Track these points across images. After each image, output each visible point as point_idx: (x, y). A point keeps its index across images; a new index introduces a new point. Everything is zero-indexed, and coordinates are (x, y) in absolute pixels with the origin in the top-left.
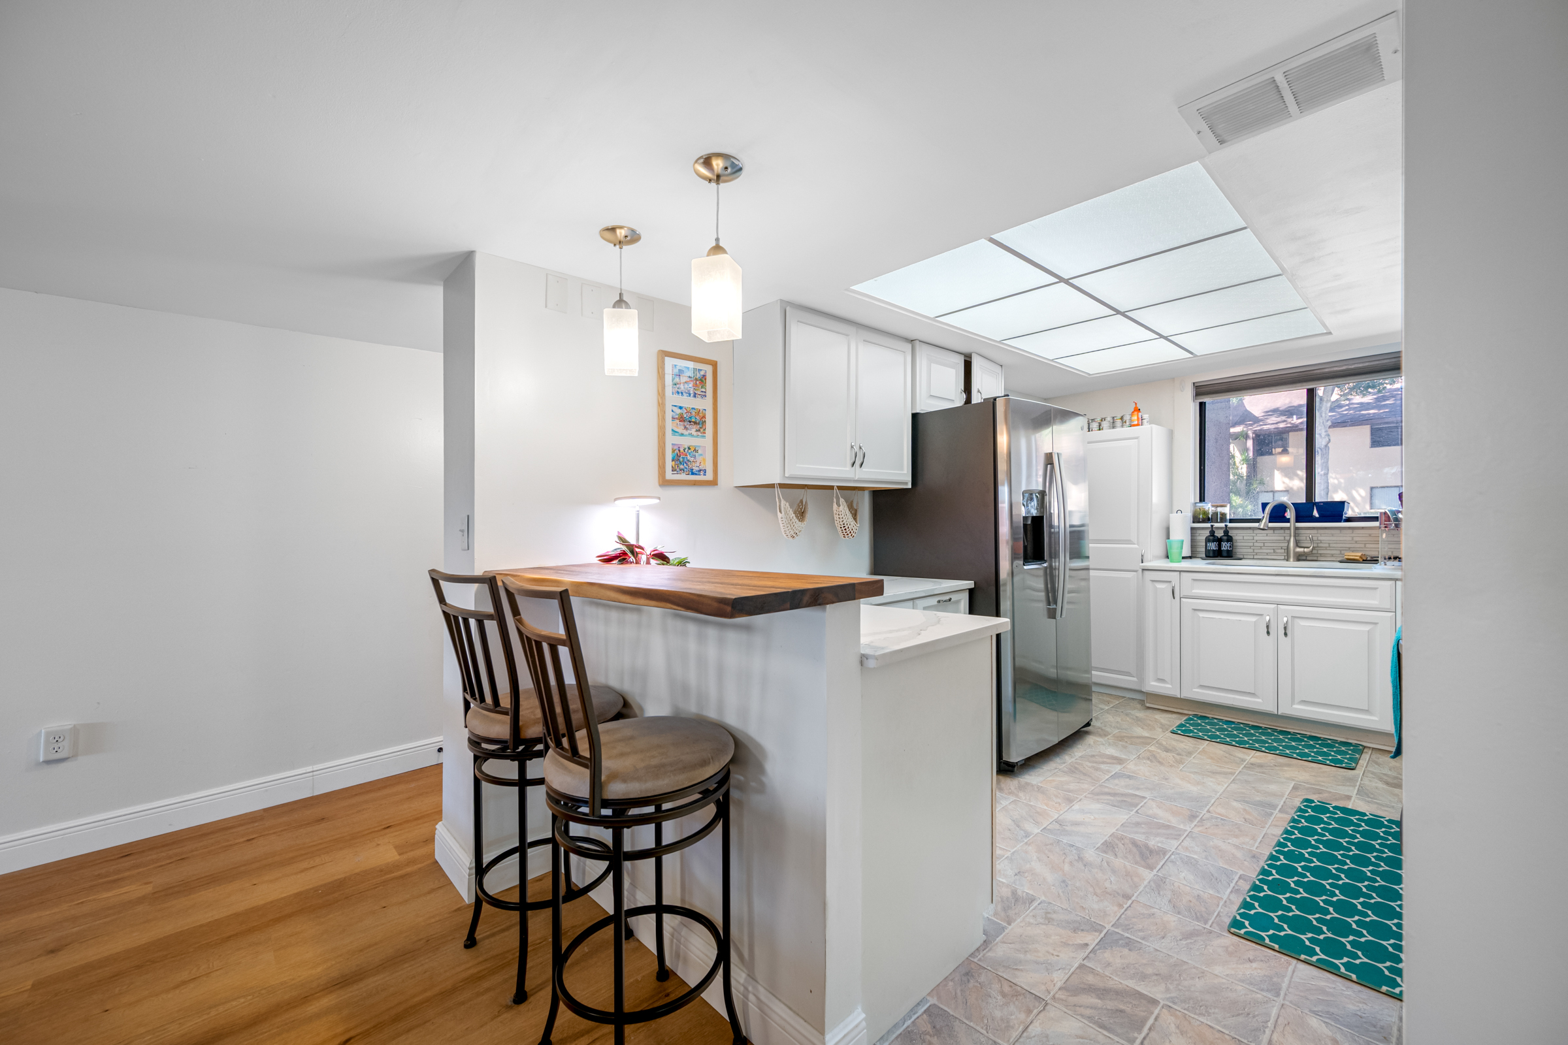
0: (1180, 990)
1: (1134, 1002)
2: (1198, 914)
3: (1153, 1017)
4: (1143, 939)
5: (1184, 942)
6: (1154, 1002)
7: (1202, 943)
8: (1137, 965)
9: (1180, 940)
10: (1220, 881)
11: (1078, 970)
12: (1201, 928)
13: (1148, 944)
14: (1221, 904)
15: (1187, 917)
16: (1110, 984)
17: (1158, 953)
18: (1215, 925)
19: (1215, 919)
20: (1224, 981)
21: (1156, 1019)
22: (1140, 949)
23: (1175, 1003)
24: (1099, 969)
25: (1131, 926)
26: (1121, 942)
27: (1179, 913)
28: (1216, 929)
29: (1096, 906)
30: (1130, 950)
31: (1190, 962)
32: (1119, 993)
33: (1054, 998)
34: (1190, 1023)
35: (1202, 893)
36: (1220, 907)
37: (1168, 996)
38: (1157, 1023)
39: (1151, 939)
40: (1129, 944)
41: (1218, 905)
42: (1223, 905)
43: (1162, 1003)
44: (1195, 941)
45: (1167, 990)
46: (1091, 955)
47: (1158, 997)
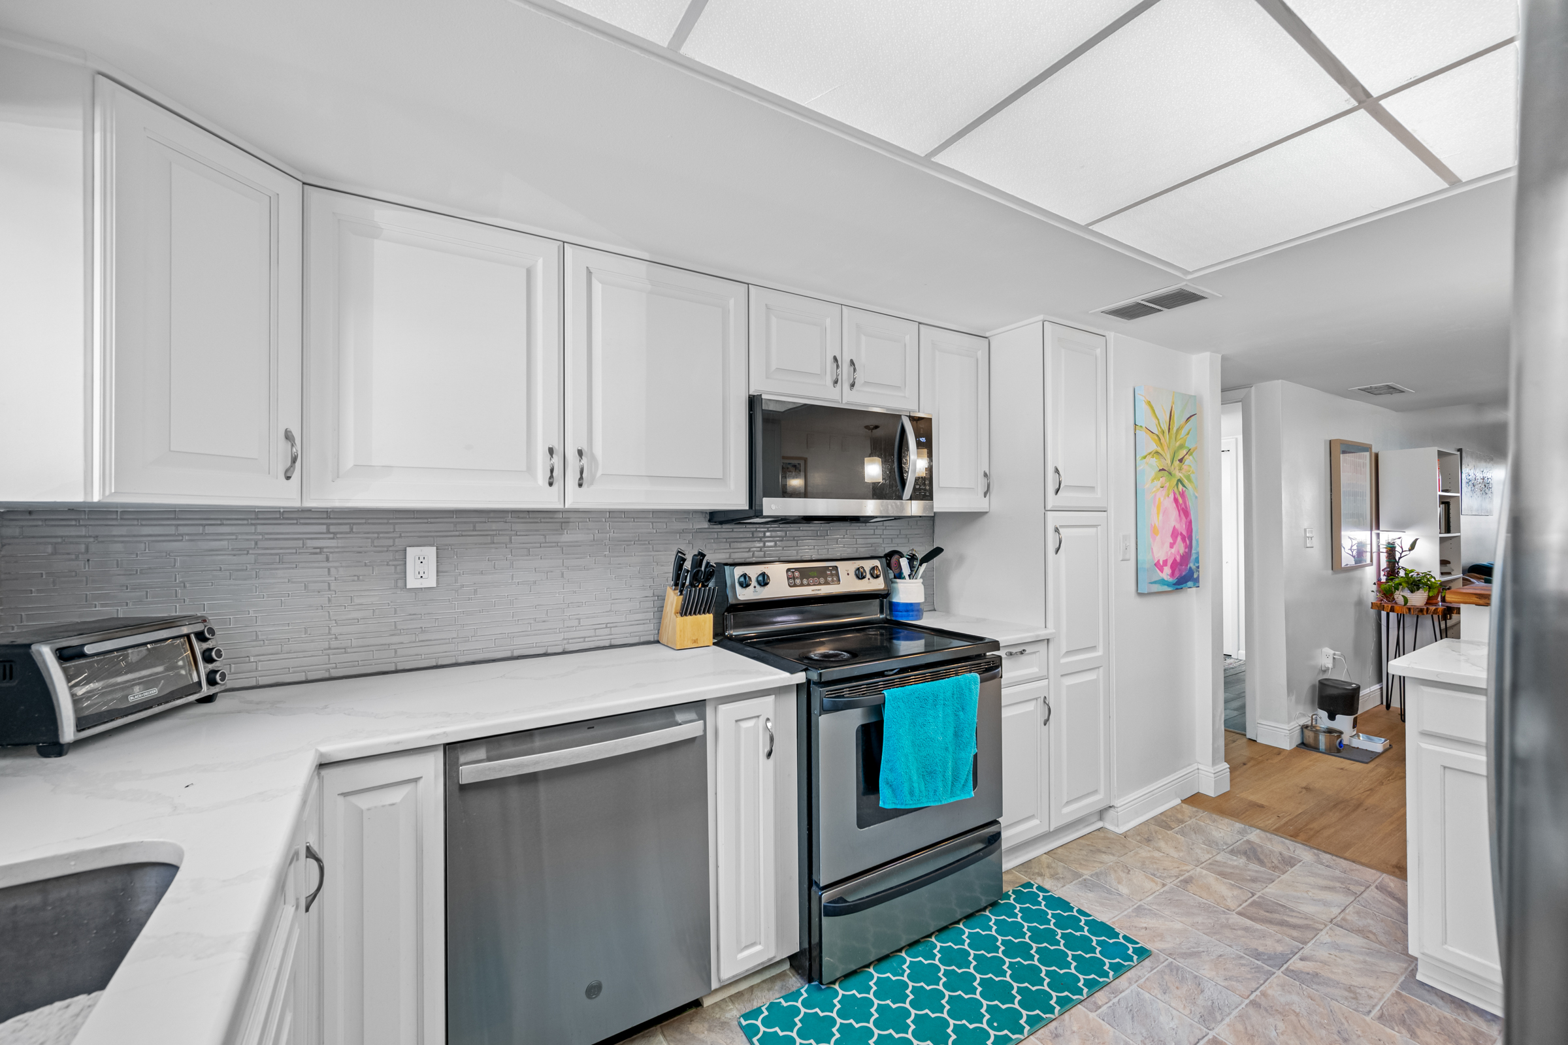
0: (1217, 918)
1: (1257, 915)
2: (1175, 972)
3: (1243, 906)
4: (1241, 957)
5: (1201, 949)
6: (1240, 914)
7: (1183, 947)
8: (1251, 937)
9: (1204, 952)
10: (1127, 1008)
11: (1307, 940)
12: (1178, 960)
13: (1237, 952)
14: (1143, 980)
15: (1189, 971)
16: (1277, 928)
17: (1229, 944)
18: (1162, 960)
19: (1158, 966)
20: (1177, 918)
21: (1241, 905)
22: (1246, 949)
23: (1224, 911)
24: (1288, 939)
25: (1253, 970)
26: (1266, 957)
27: (1196, 977)
28: (1162, 957)
29: (1295, 998)
30: (1257, 950)
31: (1201, 934)
32: (1271, 922)
33: (1326, 926)
34: (1215, 901)
35: (1159, 996)
36: (1146, 977)
37: (1228, 916)
38: (1241, 903)
39: (1234, 956)
40: (1257, 955)
41: (1147, 979)
42: (1142, 978)
43: (1234, 913)
44: (1189, 949)
45: (1227, 919)
46: (1296, 950)
47: (1236, 916)
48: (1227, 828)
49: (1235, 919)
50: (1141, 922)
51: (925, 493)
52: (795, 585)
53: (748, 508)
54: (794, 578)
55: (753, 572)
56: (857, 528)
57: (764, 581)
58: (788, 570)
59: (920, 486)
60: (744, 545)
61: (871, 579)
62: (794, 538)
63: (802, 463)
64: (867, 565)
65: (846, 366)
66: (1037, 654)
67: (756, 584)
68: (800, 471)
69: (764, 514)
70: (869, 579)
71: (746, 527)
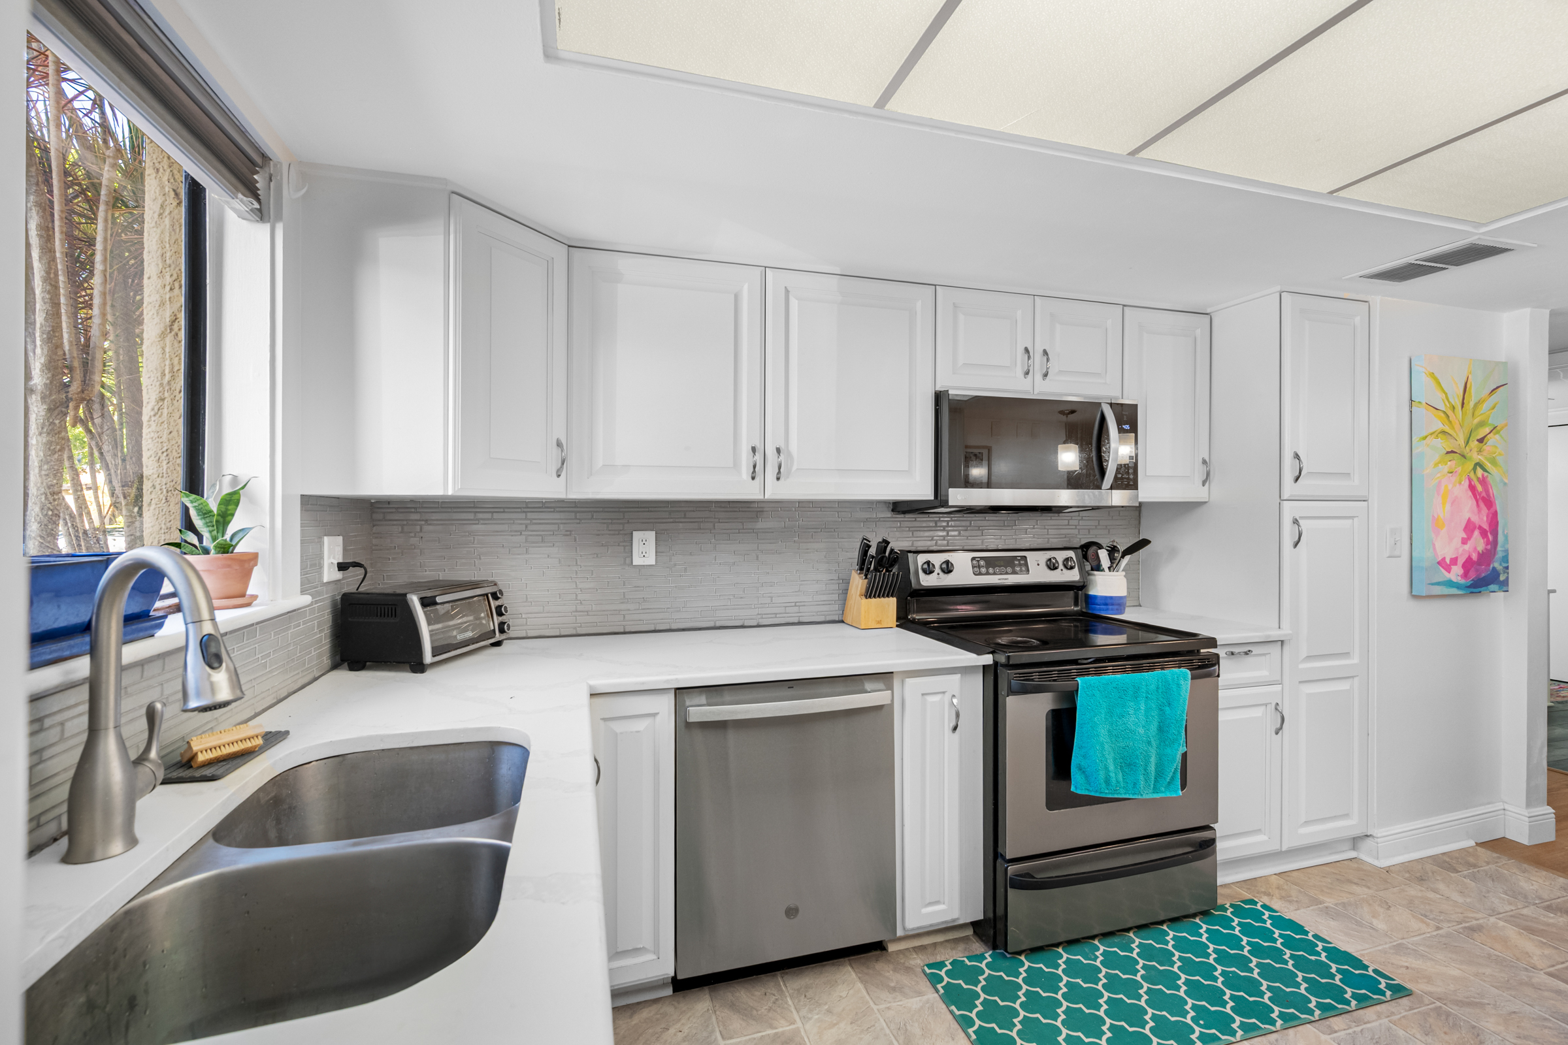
0: (1515, 974)
2: (1443, 1017)
3: (1556, 967)
4: (1546, 1019)
5: (1485, 1001)
6: (1550, 974)
7: (1458, 994)
9: (1489, 1004)
10: (1372, 1039)
12: (1451, 1006)
13: (1540, 1013)
14: (1399, 1016)
15: (1464, 1020)
17: (1529, 1003)
18: (1427, 1002)
19: (1420, 1007)
20: (1454, 965)
21: (1553, 966)
23: (1526, 968)
25: (1562, 1036)
27: (1474, 1027)
28: (1427, 999)
31: (1488, 986)
34: (1515, 956)
35: (1418, 1036)
36: (1402, 1015)
37: (1531, 974)
39: (1534, 1016)
41: (1404, 1017)
42: (1395, 1015)
43: (1542, 972)
44: (1467, 998)
45: (1530, 977)
47: (1545, 976)
48: (1544, 881)
49: (1541, 978)
50: (1401, 960)
51: (1129, 482)
52: (980, 574)
53: (933, 499)
54: (979, 567)
55: (937, 560)
56: (1049, 518)
57: (947, 568)
58: (973, 559)
59: (1123, 475)
60: (927, 534)
61: (1065, 570)
62: (979, 528)
63: (985, 452)
64: (1061, 556)
65: (1038, 357)
66: (1268, 656)
67: (940, 572)
68: (982, 460)
69: (950, 504)
70: (1062, 570)
71: (929, 517)
